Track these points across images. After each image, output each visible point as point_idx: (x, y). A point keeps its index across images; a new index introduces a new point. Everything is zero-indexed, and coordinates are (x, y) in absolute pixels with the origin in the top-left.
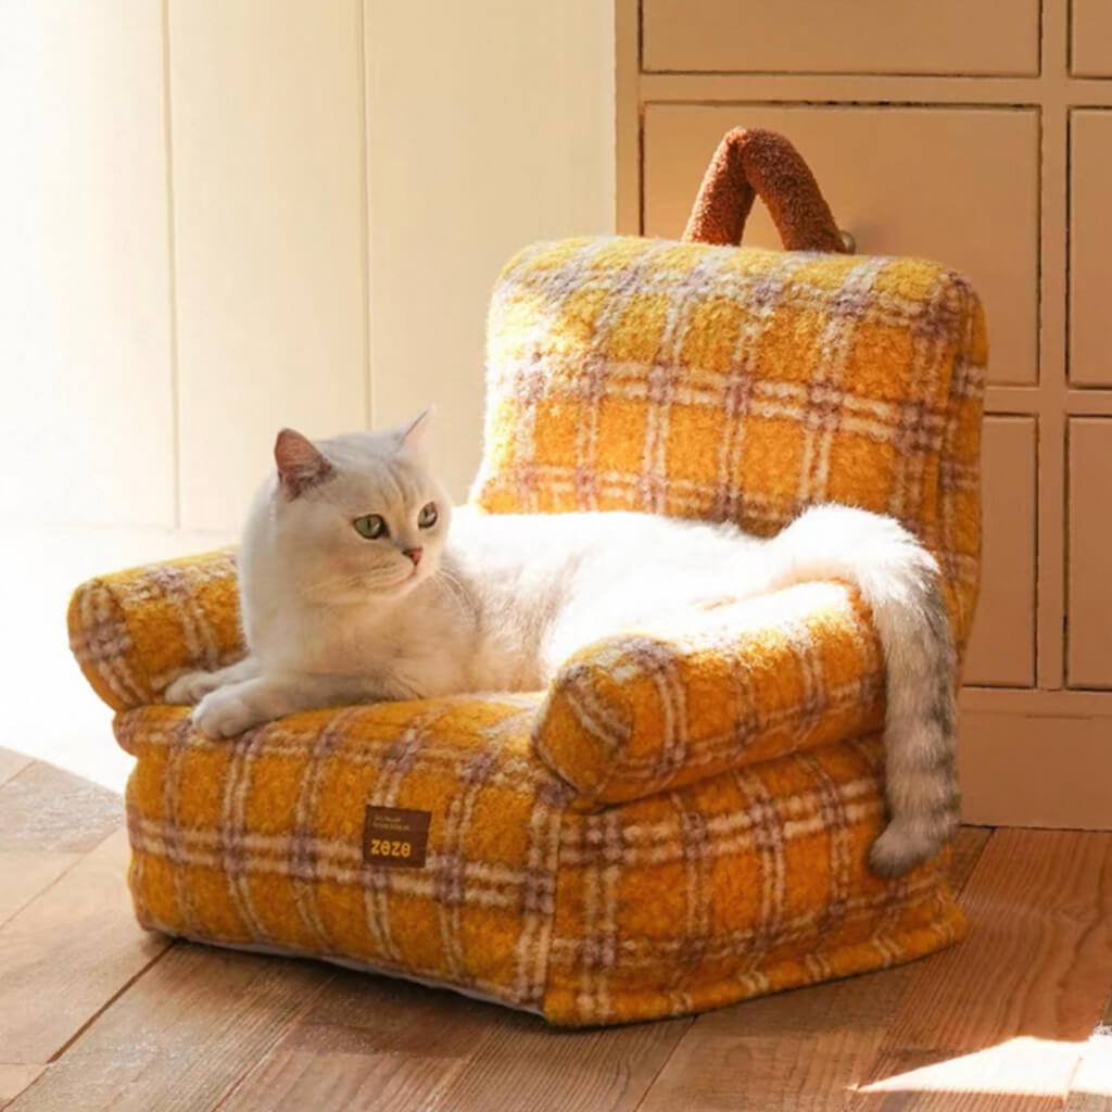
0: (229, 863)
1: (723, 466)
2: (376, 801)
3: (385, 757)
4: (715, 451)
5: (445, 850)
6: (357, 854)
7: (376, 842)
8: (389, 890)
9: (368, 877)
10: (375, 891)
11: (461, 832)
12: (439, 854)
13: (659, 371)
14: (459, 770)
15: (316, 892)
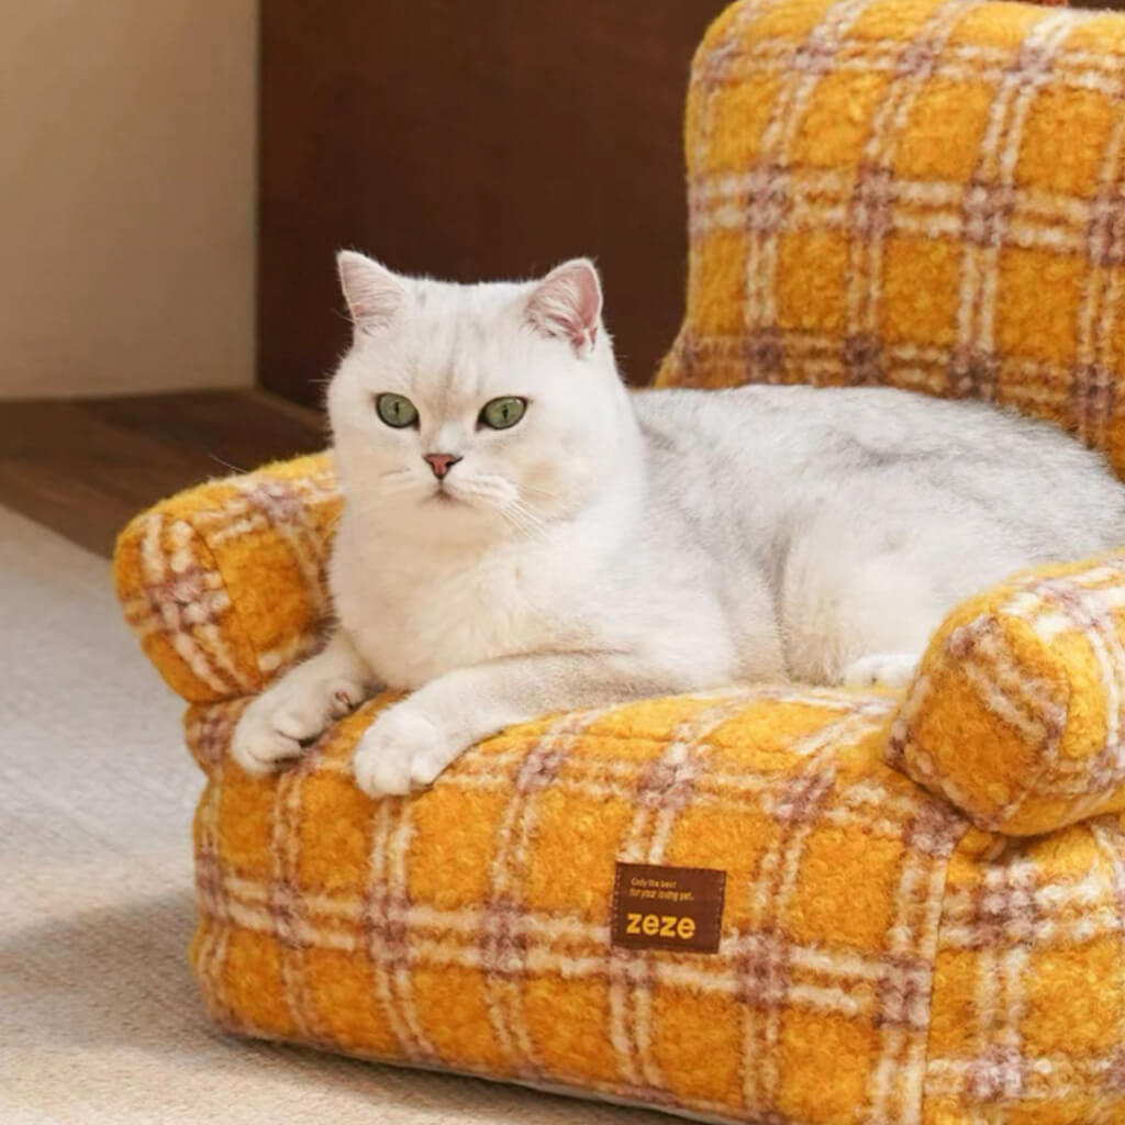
0: (379, 948)
1: (1086, 338)
2: (632, 855)
3: (642, 786)
4: (1073, 315)
5: (755, 927)
6: (601, 934)
7: (636, 918)
8: (654, 986)
9: (616, 965)
10: (631, 985)
11: (782, 900)
12: (744, 932)
13: (980, 196)
14: (768, 806)
15: (524, 992)
